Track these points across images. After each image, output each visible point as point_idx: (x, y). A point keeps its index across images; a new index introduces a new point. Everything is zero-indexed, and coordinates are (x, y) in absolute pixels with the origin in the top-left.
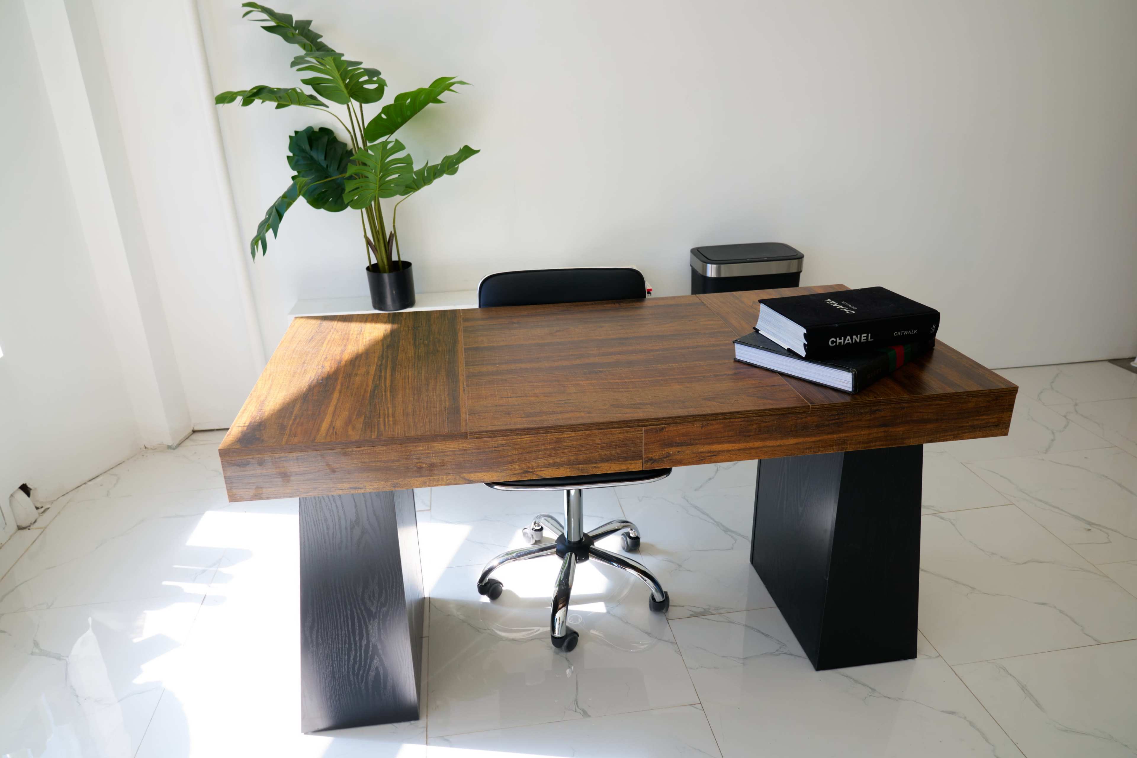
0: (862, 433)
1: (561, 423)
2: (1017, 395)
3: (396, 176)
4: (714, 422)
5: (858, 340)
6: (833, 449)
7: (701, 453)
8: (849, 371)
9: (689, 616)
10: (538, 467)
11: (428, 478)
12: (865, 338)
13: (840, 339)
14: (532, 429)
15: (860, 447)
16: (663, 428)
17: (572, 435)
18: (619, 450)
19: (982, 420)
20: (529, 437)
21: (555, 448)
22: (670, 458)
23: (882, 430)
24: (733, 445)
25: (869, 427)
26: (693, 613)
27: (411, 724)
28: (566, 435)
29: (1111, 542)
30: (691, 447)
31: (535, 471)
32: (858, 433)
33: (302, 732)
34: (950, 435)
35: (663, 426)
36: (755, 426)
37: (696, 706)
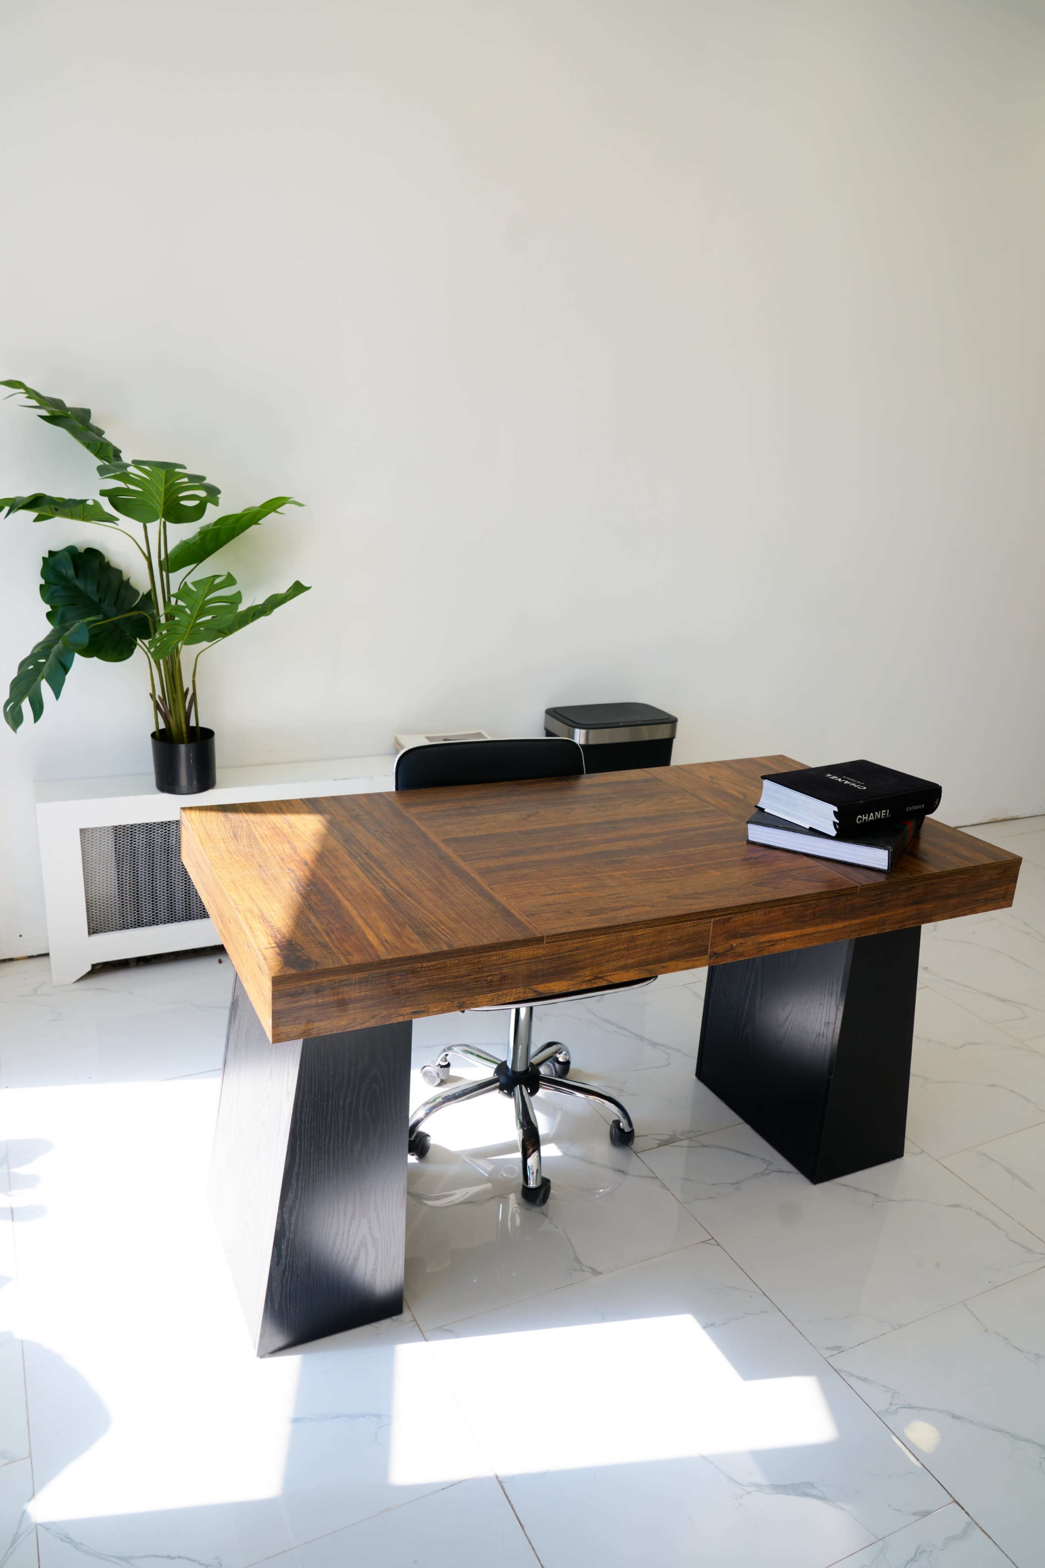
0: (899, 912)
1: (634, 919)
2: (1021, 866)
3: (209, 617)
4: (776, 909)
5: (879, 817)
6: (874, 930)
7: (761, 943)
8: (885, 849)
9: (657, 1145)
10: (608, 971)
11: (497, 993)
12: (884, 814)
13: (865, 816)
14: (609, 927)
15: (896, 927)
16: (730, 918)
17: (646, 932)
18: (687, 946)
19: (993, 892)
20: (604, 937)
21: (628, 947)
22: (734, 951)
23: (915, 908)
24: (790, 932)
25: (904, 905)
26: (660, 1142)
27: (394, 1321)
28: (640, 932)
29: (1026, 1017)
30: (752, 937)
31: (605, 976)
32: (896, 912)
33: (257, 1356)
34: (968, 910)
35: (730, 916)
36: (810, 911)
37: (709, 1242)
